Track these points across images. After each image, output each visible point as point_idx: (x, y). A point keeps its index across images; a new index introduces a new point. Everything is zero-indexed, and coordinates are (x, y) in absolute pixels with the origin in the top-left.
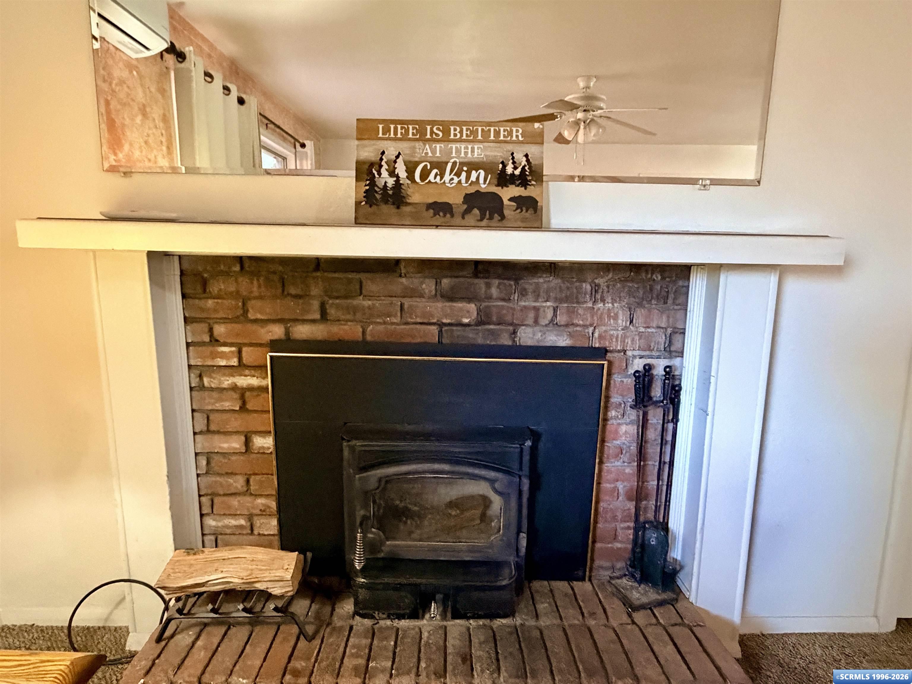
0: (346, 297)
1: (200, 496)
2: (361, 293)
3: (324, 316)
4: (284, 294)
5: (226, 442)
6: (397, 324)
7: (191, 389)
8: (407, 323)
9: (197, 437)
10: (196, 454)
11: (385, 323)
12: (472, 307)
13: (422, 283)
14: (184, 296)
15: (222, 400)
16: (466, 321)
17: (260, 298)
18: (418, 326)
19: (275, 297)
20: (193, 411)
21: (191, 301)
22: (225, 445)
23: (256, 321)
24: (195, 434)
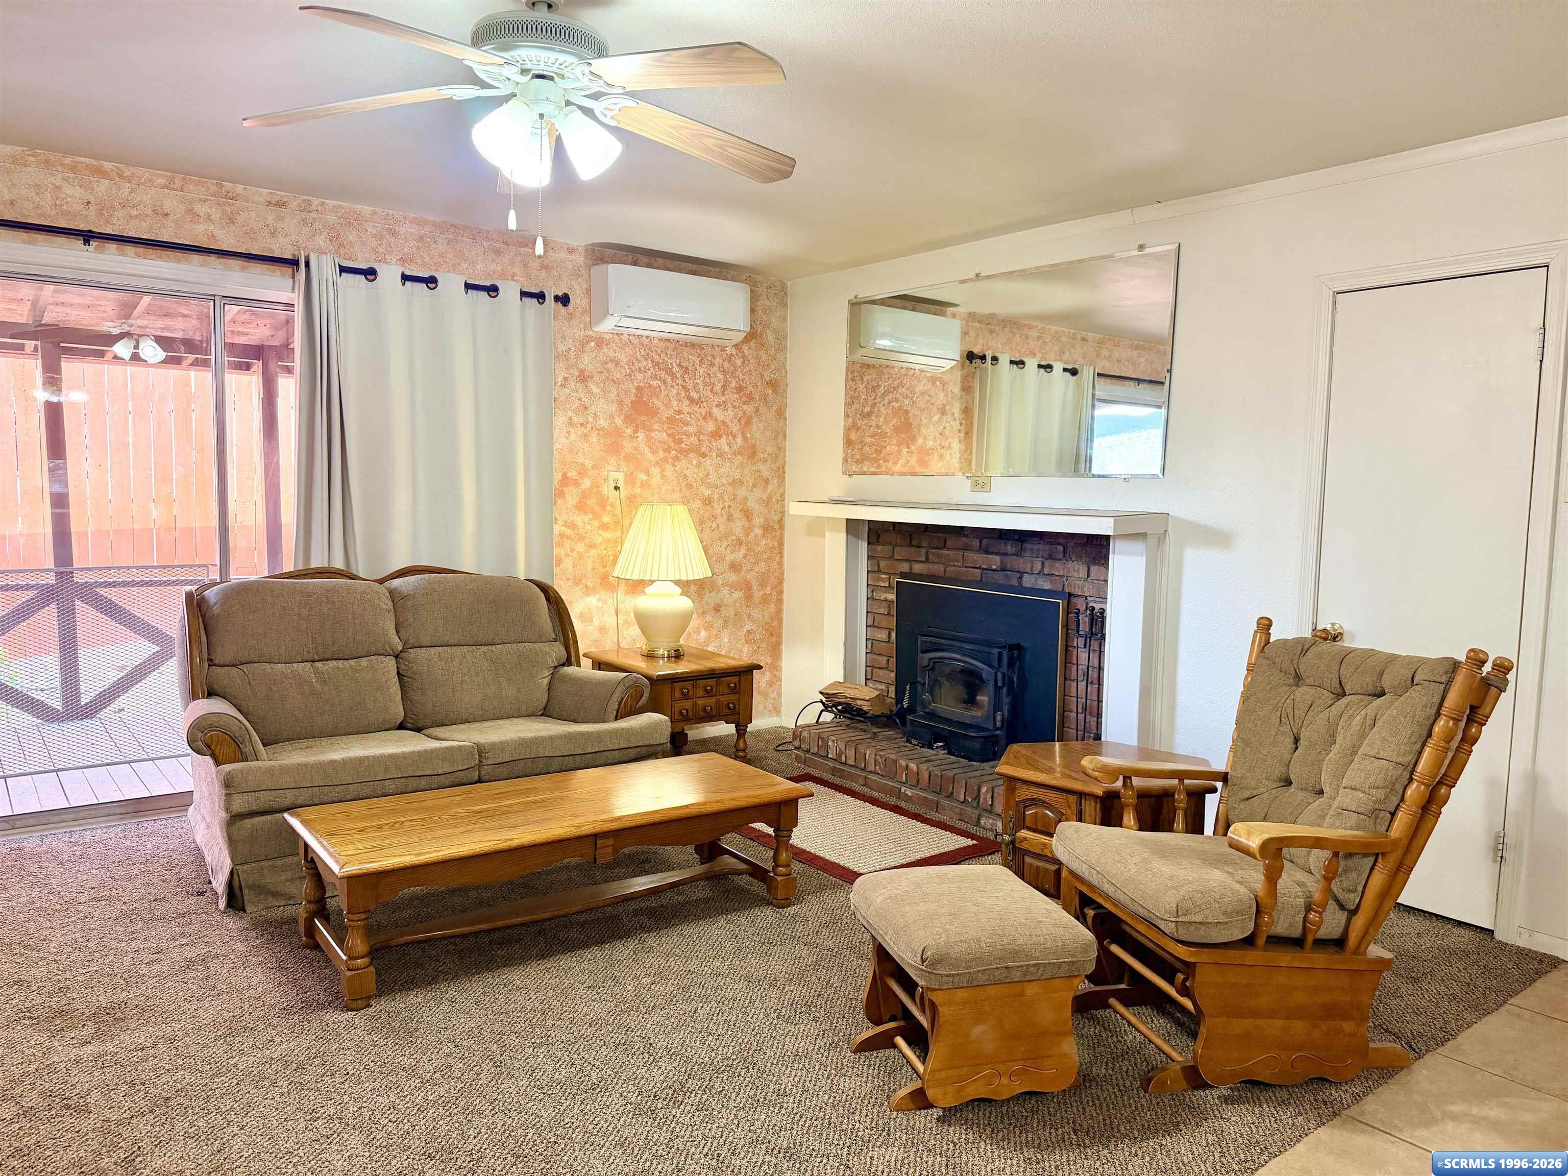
0: (938, 548)
1: (866, 666)
2: (945, 547)
3: (927, 560)
4: (911, 545)
5: (880, 634)
6: (959, 566)
7: (868, 599)
8: (966, 567)
9: (869, 628)
10: (867, 639)
11: (954, 566)
12: (997, 559)
13: (973, 541)
14: (869, 543)
15: (880, 608)
16: (994, 567)
17: (900, 546)
18: (971, 569)
19: (906, 546)
20: (867, 612)
21: (872, 546)
22: (879, 636)
23: (898, 560)
24: (867, 626)
